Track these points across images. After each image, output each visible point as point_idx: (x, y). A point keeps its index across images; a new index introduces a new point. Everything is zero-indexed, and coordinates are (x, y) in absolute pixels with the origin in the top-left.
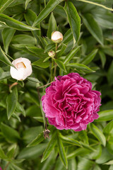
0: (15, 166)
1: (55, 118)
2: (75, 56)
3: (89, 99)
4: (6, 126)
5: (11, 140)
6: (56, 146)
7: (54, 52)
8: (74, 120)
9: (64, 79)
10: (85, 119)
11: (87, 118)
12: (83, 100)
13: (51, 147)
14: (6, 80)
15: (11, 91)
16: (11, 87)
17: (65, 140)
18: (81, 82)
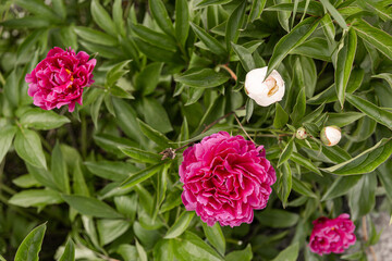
0: (101, 100)
1: (196, 161)
2: (301, 167)
3: (239, 212)
4: (160, 70)
5: (138, 81)
6: (148, 165)
7: (305, 137)
8: (200, 194)
9: (263, 163)
10: (206, 210)
11: (209, 213)
12: (236, 202)
13: (145, 157)
14: (237, 58)
15: (218, 69)
16: (224, 67)
17: (161, 177)
18: (264, 191)
